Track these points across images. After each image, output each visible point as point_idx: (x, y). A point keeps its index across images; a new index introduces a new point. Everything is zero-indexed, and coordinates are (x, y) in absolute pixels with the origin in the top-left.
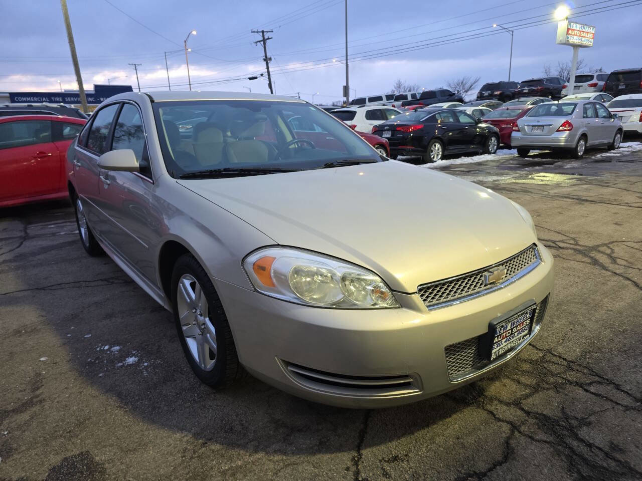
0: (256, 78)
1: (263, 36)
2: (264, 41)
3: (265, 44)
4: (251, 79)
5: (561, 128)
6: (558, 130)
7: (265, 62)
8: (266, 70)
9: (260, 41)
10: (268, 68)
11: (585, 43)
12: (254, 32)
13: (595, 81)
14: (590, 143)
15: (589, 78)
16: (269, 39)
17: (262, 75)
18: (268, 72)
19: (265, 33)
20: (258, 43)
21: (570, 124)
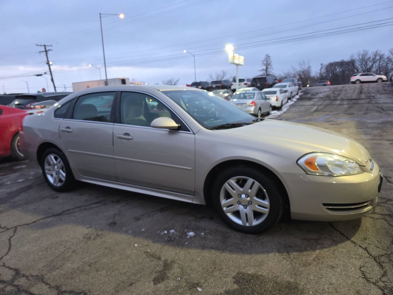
0: (41, 75)
1: (45, 48)
2: (46, 51)
3: (47, 53)
4: (38, 75)
5: (251, 105)
6: (249, 106)
8: (49, 70)
9: (42, 52)
11: (241, 63)
12: (38, 45)
13: (245, 82)
14: (262, 112)
15: (243, 81)
16: (50, 50)
17: (45, 73)
18: (51, 71)
19: (46, 47)
20: (42, 53)
21: (254, 103)
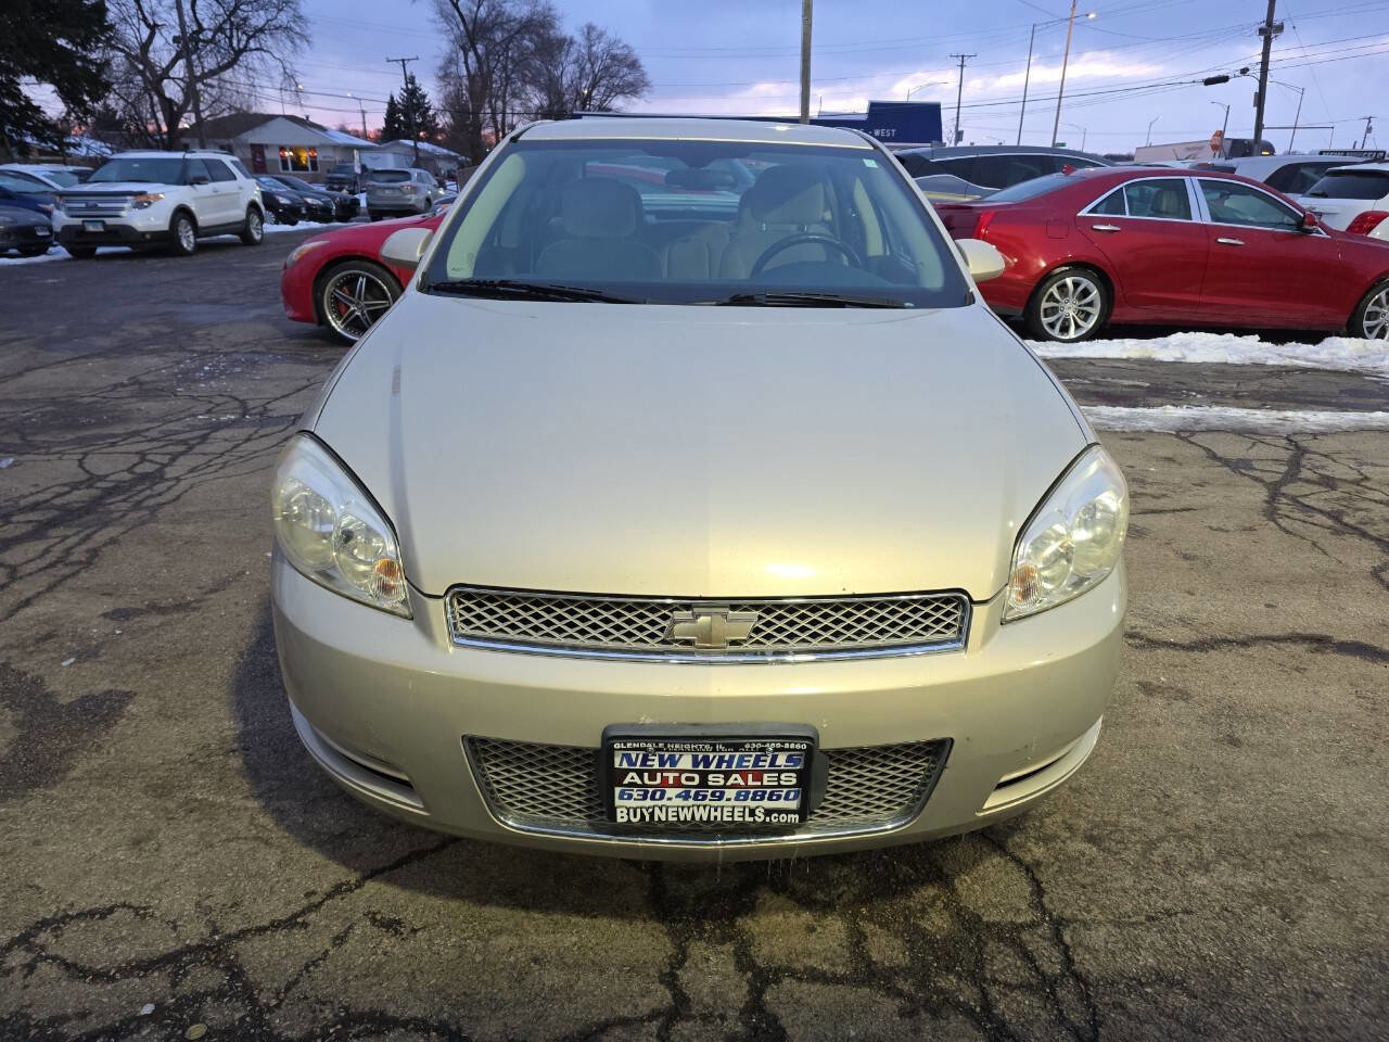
0: (1224, 79)
4: (1209, 82)
7: (1262, 38)
8: (1260, 58)
10: (1266, 53)
17: (1244, 71)
18: (1265, 63)
